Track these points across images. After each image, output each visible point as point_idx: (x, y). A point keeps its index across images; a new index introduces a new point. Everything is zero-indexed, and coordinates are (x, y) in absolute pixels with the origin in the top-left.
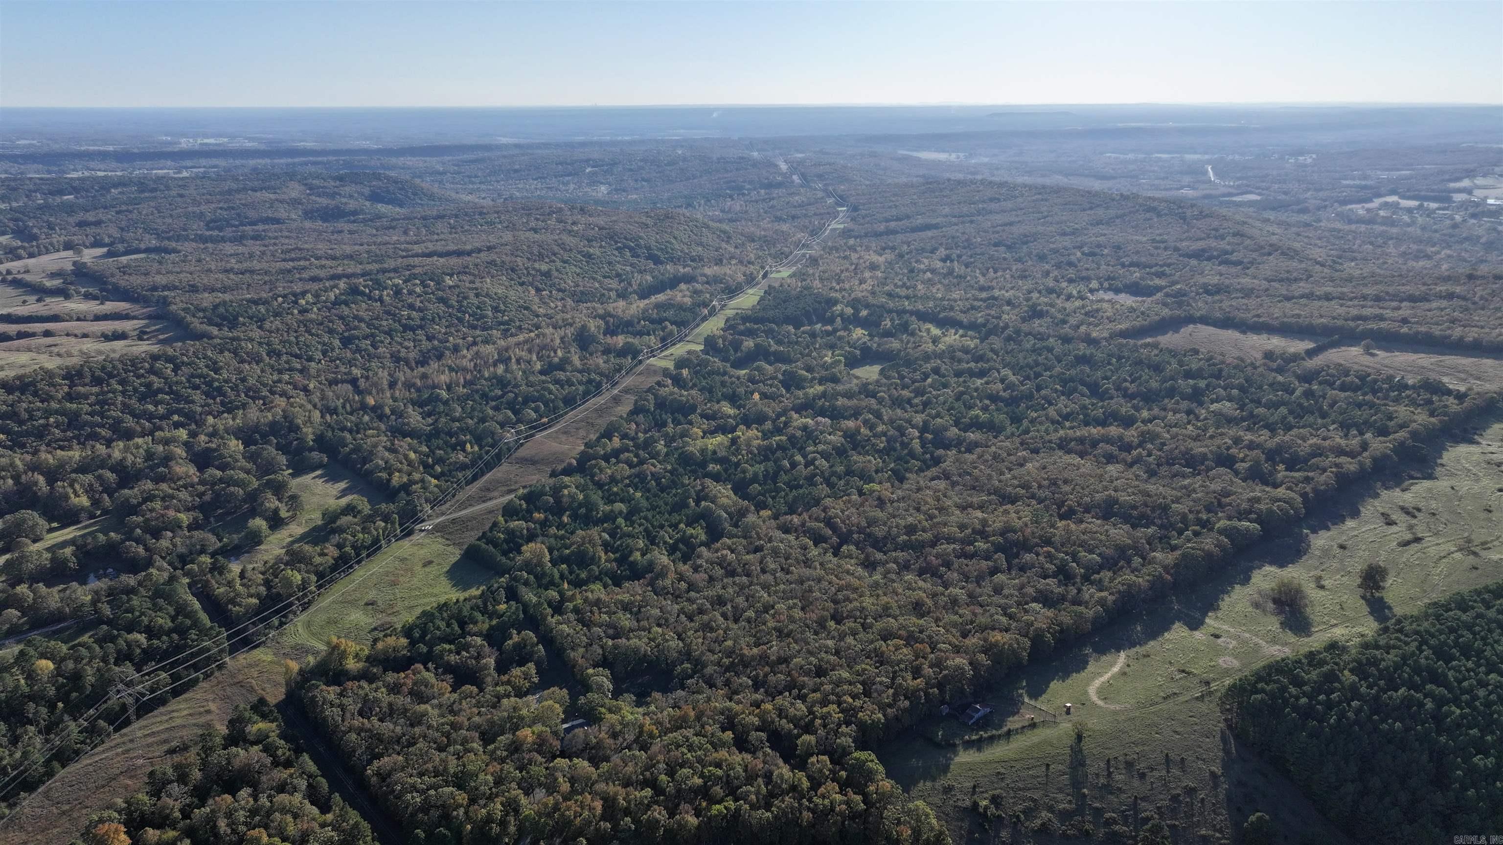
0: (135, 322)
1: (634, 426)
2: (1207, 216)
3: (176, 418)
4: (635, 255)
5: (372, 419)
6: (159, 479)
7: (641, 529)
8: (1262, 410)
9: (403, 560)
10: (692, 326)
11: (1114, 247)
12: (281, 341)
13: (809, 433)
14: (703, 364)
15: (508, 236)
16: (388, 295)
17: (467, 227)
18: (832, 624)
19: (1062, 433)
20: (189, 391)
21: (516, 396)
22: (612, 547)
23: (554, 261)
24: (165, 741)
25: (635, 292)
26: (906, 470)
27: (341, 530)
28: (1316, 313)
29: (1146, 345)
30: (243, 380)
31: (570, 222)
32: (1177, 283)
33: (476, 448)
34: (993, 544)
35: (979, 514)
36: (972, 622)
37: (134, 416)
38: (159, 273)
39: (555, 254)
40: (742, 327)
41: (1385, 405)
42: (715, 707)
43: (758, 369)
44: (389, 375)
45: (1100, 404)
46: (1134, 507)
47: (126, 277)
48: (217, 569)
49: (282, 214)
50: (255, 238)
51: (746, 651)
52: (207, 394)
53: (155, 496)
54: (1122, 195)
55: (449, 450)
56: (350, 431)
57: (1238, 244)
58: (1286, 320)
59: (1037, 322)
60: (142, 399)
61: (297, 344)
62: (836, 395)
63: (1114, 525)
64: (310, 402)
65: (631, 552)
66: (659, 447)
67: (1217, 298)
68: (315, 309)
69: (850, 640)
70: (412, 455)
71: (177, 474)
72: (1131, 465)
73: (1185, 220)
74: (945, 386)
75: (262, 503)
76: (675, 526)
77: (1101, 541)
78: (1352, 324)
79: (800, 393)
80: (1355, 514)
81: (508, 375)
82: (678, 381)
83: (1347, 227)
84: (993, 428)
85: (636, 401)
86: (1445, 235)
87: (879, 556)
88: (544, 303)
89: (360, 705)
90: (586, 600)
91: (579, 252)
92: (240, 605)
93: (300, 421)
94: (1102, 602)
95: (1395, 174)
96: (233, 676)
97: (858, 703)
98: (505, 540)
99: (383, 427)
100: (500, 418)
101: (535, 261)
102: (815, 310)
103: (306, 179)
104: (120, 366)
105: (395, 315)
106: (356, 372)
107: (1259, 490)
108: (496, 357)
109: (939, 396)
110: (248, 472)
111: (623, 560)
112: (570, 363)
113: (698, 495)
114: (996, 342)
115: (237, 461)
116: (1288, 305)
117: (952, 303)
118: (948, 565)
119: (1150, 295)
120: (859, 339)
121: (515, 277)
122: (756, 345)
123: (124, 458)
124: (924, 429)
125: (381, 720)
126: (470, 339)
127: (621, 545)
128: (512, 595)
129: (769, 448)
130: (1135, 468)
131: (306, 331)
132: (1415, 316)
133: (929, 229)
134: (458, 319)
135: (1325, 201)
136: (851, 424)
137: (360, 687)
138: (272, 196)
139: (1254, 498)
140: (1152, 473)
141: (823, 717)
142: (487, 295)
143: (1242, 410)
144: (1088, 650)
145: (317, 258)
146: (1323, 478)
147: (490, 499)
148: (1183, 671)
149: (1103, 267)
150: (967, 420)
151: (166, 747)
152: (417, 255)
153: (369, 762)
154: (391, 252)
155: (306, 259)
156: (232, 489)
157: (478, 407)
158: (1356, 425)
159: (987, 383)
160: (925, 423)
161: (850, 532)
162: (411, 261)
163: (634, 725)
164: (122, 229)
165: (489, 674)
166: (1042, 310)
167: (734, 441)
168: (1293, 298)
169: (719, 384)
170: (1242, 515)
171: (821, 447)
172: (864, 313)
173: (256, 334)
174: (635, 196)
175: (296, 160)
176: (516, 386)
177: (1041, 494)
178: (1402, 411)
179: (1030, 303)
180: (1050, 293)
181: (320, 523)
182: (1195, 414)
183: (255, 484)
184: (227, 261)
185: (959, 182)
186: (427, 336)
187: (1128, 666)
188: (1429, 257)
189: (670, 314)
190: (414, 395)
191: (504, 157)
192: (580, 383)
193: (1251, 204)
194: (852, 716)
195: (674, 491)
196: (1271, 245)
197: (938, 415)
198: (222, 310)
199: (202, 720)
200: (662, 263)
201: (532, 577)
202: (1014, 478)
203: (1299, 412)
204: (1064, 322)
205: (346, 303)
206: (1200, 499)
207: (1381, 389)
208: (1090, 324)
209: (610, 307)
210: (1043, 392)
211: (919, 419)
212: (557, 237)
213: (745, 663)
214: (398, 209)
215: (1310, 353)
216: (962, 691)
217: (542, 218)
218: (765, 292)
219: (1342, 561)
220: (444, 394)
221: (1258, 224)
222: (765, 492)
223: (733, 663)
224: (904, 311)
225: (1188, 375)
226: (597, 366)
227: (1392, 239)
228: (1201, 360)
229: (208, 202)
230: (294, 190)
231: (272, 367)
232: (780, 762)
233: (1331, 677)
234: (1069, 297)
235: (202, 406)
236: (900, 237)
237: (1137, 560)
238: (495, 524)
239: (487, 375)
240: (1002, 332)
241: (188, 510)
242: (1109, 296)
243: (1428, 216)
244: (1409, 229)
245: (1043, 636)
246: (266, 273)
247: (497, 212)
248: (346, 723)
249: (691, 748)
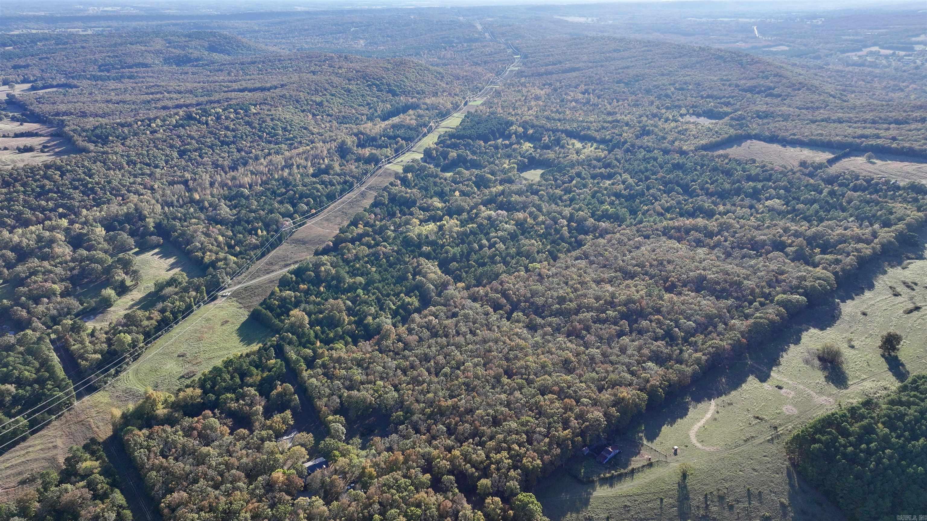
0: (42, 138)
1: (373, 216)
2: (757, 62)
3: (61, 210)
4: (380, 90)
5: (195, 210)
6: (44, 258)
7: (374, 297)
8: (801, 206)
9: (208, 320)
10: (416, 140)
11: (695, 84)
12: (137, 154)
13: (493, 223)
14: (422, 169)
15: (295, 77)
16: (212, 120)
17: (269, 70)
18: (505, 380)
19: (665, 223)
20: (71, 190)
21: (295, 193)
22: (353, 311)
23: (325, 95)
24: (20, 473)
25: (379, 116)
26: (558, 251)
27: (163, 299)
28: (833, 133)
29: (719, 156)
30: (109, 182)
31: (337, 66)
32: (739, 110)
33: (265, 233)
34: (619, 312)
35: (609, 287)
36: (605, 378)
37: (31, 209)
38: (62, 102)
39: (326, 90)
40: (449, 142)
41: (886, 202)
42: (419, 452)
43: (459, 173)
44: (211, 177)
45: (690, 200)
46: (718, 283)
47: (40, 105)
48: (76, 329)
49: (149, 61)
50: (130, 77)
51: (443, 404)
52: (83, 193)
53: (38, 271)
54: (700, 48)
55: (246, 234)
56: (180, 219)
57: (778, 82)
58: (813, 137)
59: (646, 138)
60: (38, 196)
61: (148, 156)
62: (512, 192)
63: (704, 297)
64: (154, 198)
65: (366, 317)
66: (390, 233)
67: (765, 121)
68: (161, 130)
69: (517, 394)
70: (221, 238)
71: (56, 253)
72: (713, 248)
73: (742, 65)
74: (585, 186)
75: (113, 277)
76: (397, 295)
77: (695, 311)
78: (858, 141)
79: (487, 191)
80: (871, 287)
81: (291, 178)
82: (405, 182)
83: (847, 69)
84: (617, 219)
85: (376, 197)
86: (911, 74)
87: (539, 320)
88: (318, 124)
89: (161, 446)
90: (331, 357)
91: (342, 88)
92: (86, 360)
93: (146, 212)
94: (698, 361)
95: (876, 32)
96: (77, 416)
97: (523, 450)
98: (279, 306)
99: (203, 217)
100: (283, 210)
101: (313, 95)
102: (498, 129)
103: (166, 36)
104: (23, 173)
105: (215, 134)
106: (188, 175)
107: (804, 270)
108: (283, 164)
109: (581, 194)
110: (106, 252)
111: (359, 323)
112: (333, 168)
113: (414, 270)
114: (619, 153)
115: (99, 243)
116: (814, 126)
117: (589, 124)
118: (587, 329)
119: (720, 118)
120: (527, 151)
121: (299, 106)
122: (458, 155)
123: (21, 241)
124: (570, 219)
125: (176, 459)
126: (267, 151)
127: (359, 310)
128: (280, 353)
129: (464, 234)
130: (716, 251)
131: (154, 147)
132: (901, 135)
133: (574, 71)
134: (259, 136)
135: (831, 50)
136: (520, 215)
137: (164, 431)
138: (143, 48)
139: (801, 277)
140: (728, 255)
141: (498, 462)
142: (279, 119)
143: (788, 206)
144: (688, 399)
145: (169, 92)
146: (848, 260)
147: (272, 271)
148: (758, 418)
149: (689, 98)
150: (599, 213)
151: (20, 478)
152: (234, 91)
153: (164, 496)
154: (217, 89)
155: (161, 93)
156: (93, 265)
157: (269, 202)
158: (867, 218)
159: (613, 184)
160: (572, 215)
161: (519, 301)
162: (229, 95)
163: (359, 466)
164: (43, 71)
165: (257, 419)
166: (649, 130)
167: (441, 228)
168: (816, 121)
169: (432, 184)
170: (793, 290)
171: (500, 233)
172: (531, 131)
173: (119, 149)
174: (382, 48)
175: (163, 22)
176: (295, 186)
177: (652, 271)
178: (899, 208)
179: (641, 125)
180: (654, 117)
181: (153, 290)
182: (755, 208)
183: (110, 260)
184: (109, 95)
185: (593, 38)
186: (237, 149)
187: (718, 412)
188: (902, 90)
189: (401, 132)
190: (227, 192)
191: (299, 20)
192: (339, 183)
193: (783, 53)
194: (518, 461)
195: (398, 266)
196: (800, 83)
197: (580, 209)
198: (98, 131)
199: (50, 454)
200: (397, 95)
201: (295, 337)
202: (633, 258)
203: (828, 207)
204: (664, 138)
205: (183, 126)
206: (763, 277)
207: (881, 190)
208: (681, 140)
209: (361, 128)
210: (651, 191)
211: (567, 211)
212: (327, 78)
213: (442, 412)
214: (227, 57)
215: (831, 162)
216: (598, 436)
217: (319, 63)
218: (465, 116)
219: (865, 325)
220: (246, 192)
221: (789, 67)
222: (461, 268)
223: (432, 412)
224: (558, 130)
225: (749, 178)
226: (351, 171)
227: (876, 77)
228: (757, 167)
229: (100, 52)
230: (159, 44)
231: (130, 173)
232: (464, 501)
233: (869, 430)
234: (667, 120)
235: (80, 202)
236: (554, 76)
237: (721, 327)
238: (273, 293)
239: (276, 177)
240: (623, 146)
241: (62, 280)
242: (693, 119)
243: (899, 60)
244: (887, 70)
245: (657, 391)
246: (133, 103)
247: (290, 60)
248: (150, 462)
249: (399, 489)
